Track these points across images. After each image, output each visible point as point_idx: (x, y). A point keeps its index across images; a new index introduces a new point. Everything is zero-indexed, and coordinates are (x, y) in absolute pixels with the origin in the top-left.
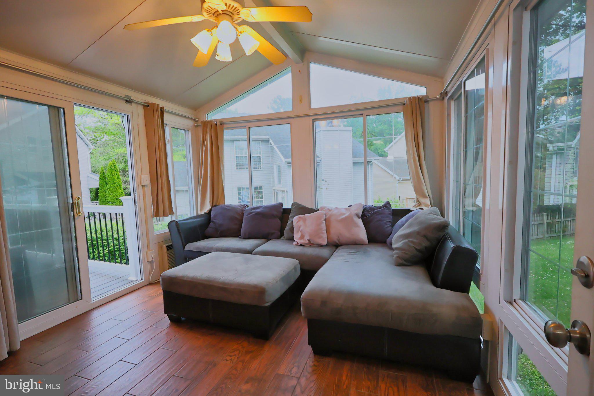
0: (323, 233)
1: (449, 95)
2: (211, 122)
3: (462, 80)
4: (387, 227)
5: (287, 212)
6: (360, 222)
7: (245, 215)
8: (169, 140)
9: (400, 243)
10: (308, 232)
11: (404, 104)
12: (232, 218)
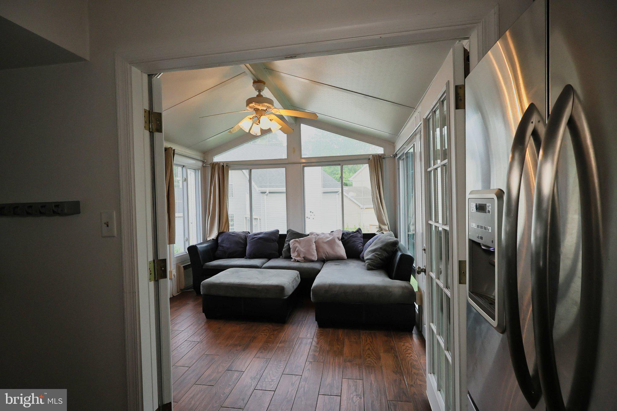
0: (314, 252)
1: (398, 156)
2: (218, 164)
4: (360, 246)
5: (283, 236)
6: (340, 243)
7: (248, 240)
8: (185, 179)
9: (370, 256)
10: (303, 251)
11: (369, 159)
12: (237, 243)
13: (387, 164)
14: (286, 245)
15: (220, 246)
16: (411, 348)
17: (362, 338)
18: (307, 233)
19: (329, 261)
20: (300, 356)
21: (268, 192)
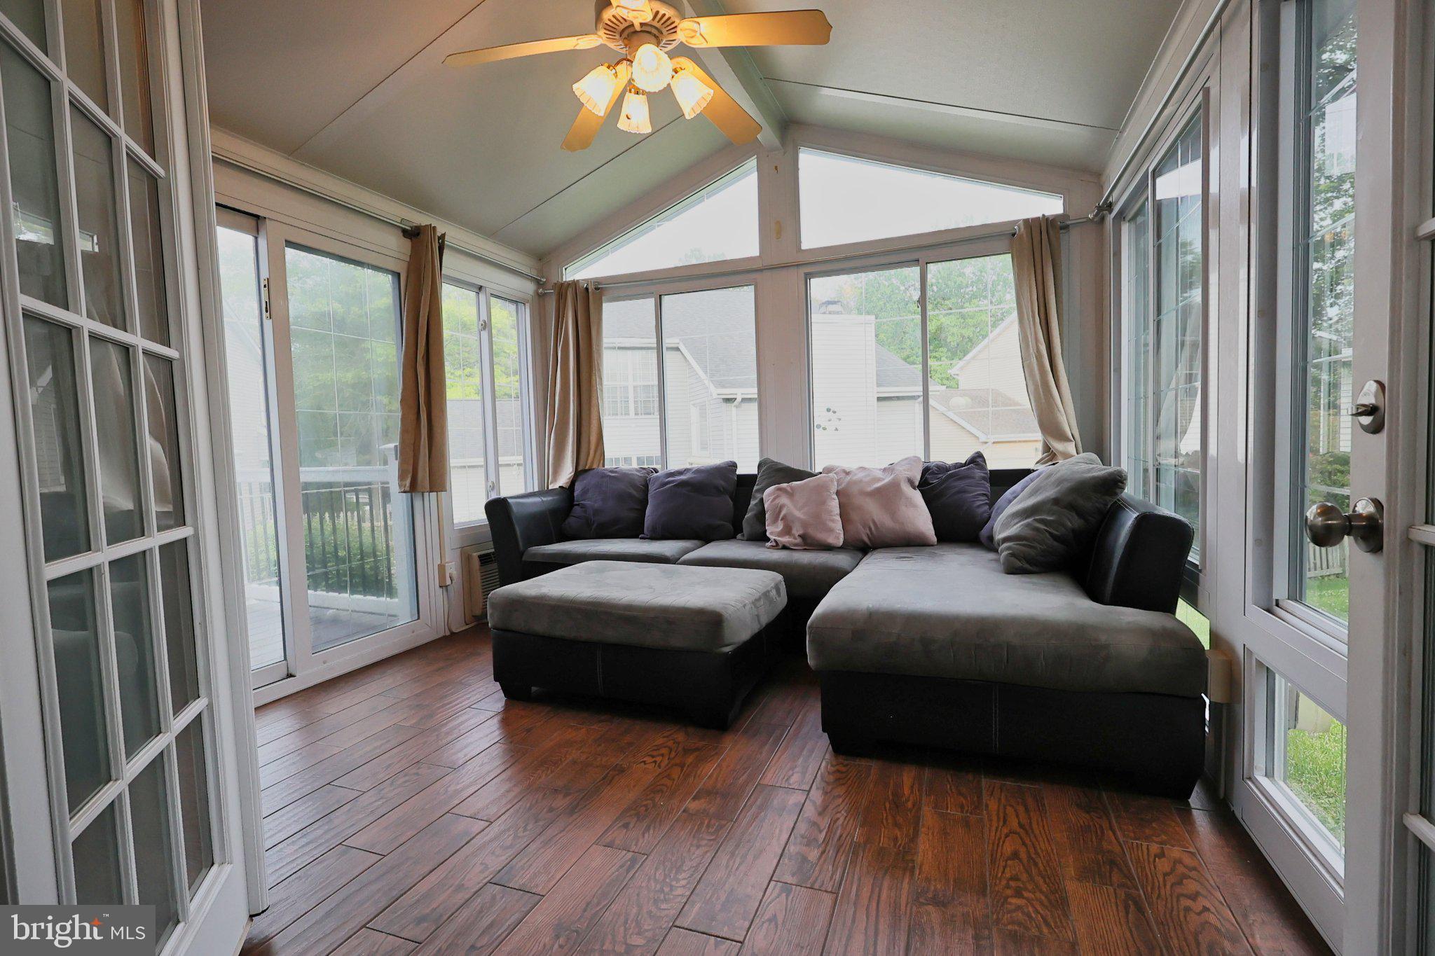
0: (833, 521)
1: (1116, 209)
2: (575, 284)
3: (1148, 169)
4: (979, 506)
5: (749, 480)
6: (917, 497)
7: (652, 488)
8: (485, 322)
9: (1015, 527)
10: (799, 519)
11: (1014, 235)
12: (622, 497)
13: (1075, 248)
14: (753, 502)
15: (578, 505)
16: (1195, 869)
17: (987, 806)
18: (818, 469)
19: (879, 550)
20: (750, 857)
21: (739, 399)
